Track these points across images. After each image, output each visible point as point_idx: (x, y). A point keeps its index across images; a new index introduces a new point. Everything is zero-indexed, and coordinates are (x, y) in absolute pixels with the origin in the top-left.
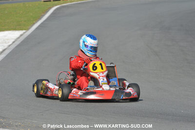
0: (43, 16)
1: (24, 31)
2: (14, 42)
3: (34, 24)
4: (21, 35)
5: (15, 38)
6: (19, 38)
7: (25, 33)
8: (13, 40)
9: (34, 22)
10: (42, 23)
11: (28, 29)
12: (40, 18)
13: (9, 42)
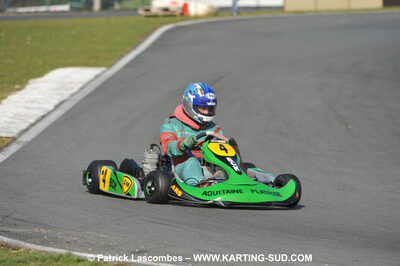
0: (139, 43)
1: (103, 69)
2: (82, 89)
3: (122, 56)
4: (97, 77)
5: (85, 81)
6: (91, 81)
7: (103, 72)
8: (80, 85)
9: (124, 52)
10: (138, 57)
11: (109, 66)
12: (134, 46)
13: (72, 88)
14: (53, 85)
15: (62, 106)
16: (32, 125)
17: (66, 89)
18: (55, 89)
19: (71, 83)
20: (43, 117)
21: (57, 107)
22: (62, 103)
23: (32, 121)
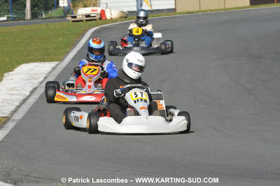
0: (80, 40)
1: (57, 63)
2: (46, 78)
3: (68, 53)
4: (54, 68)
5: (47, 72)
6: (51, 72)
7: (58, 64)
8: (44, 76)
9: (68, 50)
10: (78, 52)
11: (62, 60)
12: (74, 45)
13: (39, 78)
14: (23, 77)
15: (36, 92)
16: (18, 107)
17: (34, 79)
18: (26, 79)
19: (36, 74)
20: (25, 100)
21: (32, 92)
22: (35, 89)
23: (17, 104)
